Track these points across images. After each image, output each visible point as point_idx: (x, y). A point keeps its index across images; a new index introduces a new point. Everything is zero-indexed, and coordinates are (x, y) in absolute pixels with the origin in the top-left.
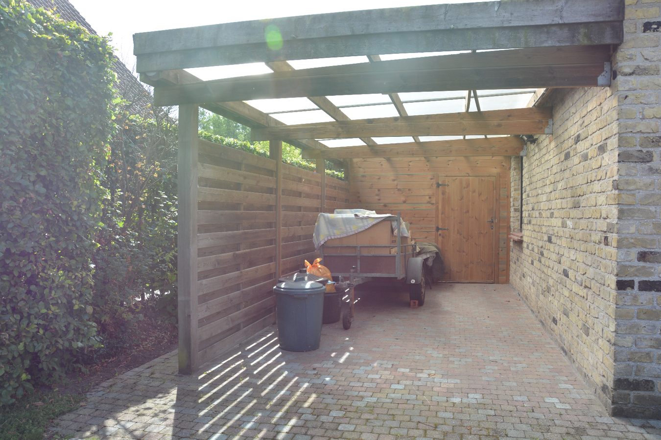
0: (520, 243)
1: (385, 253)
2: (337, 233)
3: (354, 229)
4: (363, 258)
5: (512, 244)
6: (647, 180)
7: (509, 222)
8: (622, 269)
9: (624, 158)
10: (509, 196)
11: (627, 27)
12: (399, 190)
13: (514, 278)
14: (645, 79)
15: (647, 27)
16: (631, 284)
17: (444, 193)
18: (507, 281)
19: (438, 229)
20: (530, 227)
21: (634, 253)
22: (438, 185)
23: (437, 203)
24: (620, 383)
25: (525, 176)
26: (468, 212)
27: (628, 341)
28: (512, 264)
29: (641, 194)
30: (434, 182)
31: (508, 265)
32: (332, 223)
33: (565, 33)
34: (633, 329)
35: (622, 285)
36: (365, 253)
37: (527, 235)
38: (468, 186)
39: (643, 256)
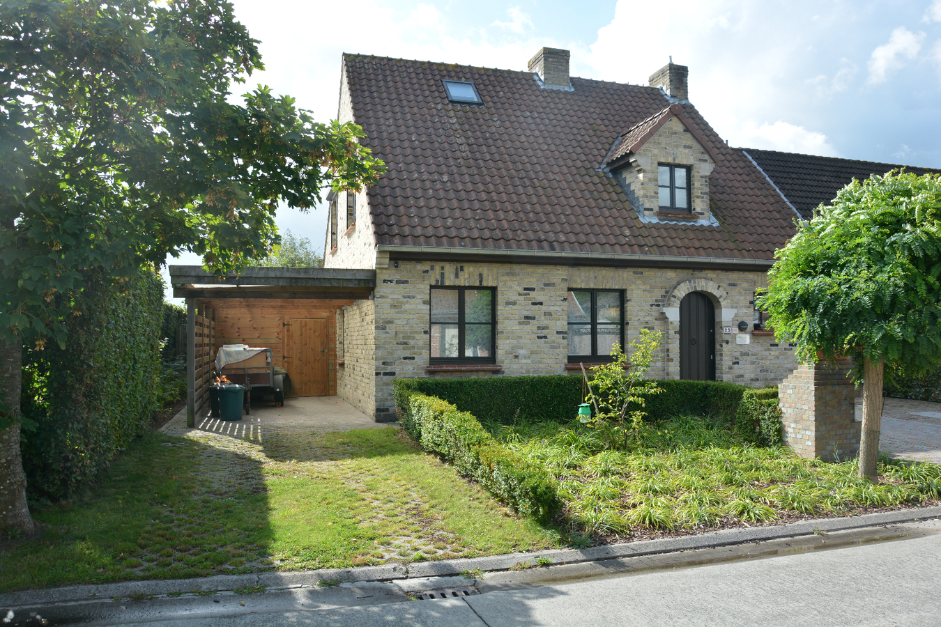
0: (342, 365)
1: (263, 371)
2: (232, 360)
3: (242, 358)
4: (249, 375)
5: (338, 367)
6: (384, 336)
7: (335, 351)
8: (377, 368)
9: (377, 328)
10: (335, 333)
11: (378, 281)
12: (254, 328)
13: (340, 390)
14: (384, 300)
15: (384, 281)
16: (380, 373)
17: (288, 331)
18: (335, 394)
19: (284, 357)
20: (348, 354)
21: (381, 362)
22: (284, 325)
23: (284, 338)
24: (378, 410)
25: (346, 322)
26: (306, 344)
27: (380, 394)
28: (339, 381)
29: (382, 341)
30: (281, 322)
31: (336, 382)
32: (228, 354)
33: (356, 282)
34: (381, 390)
35: (377, 374)
36: (250, 372)
37: (347, 360)
38: (306, 326)
39: (384, 363)
